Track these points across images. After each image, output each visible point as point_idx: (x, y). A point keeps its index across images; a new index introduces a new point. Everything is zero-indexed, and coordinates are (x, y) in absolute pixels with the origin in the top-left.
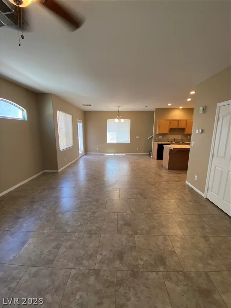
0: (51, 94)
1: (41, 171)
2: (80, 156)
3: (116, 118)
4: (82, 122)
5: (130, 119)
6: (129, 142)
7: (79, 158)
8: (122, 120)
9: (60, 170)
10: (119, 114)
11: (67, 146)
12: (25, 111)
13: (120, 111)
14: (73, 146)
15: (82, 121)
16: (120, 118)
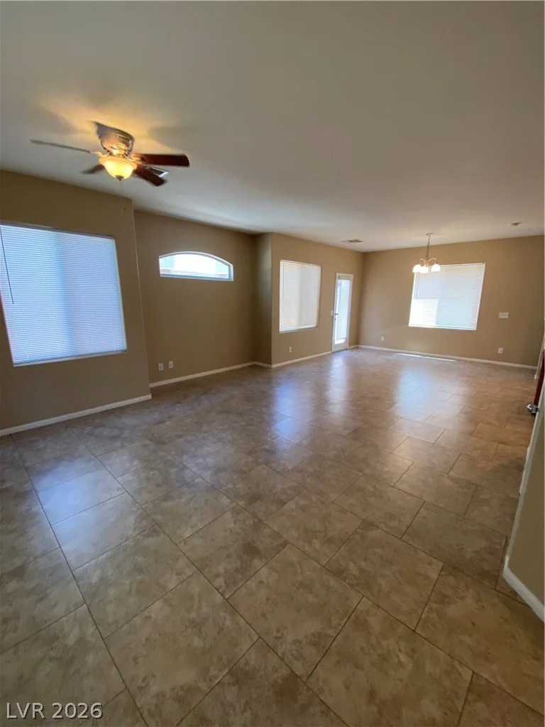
0: (271, 233)
1: (245, 363)
2: (333, 350)
3: (418, 264)
4: (352, 278)
5: (483, 263)
6: (474, 328)
7: (330, 352)
8: (436, 268)
9: (274, 366)
10: (428, 254)
11: (300, 325)
12: (232, 266)
13: (431, 244)
14: (317, 327)
15: (352, 276)
16: (431, 264)
